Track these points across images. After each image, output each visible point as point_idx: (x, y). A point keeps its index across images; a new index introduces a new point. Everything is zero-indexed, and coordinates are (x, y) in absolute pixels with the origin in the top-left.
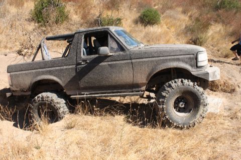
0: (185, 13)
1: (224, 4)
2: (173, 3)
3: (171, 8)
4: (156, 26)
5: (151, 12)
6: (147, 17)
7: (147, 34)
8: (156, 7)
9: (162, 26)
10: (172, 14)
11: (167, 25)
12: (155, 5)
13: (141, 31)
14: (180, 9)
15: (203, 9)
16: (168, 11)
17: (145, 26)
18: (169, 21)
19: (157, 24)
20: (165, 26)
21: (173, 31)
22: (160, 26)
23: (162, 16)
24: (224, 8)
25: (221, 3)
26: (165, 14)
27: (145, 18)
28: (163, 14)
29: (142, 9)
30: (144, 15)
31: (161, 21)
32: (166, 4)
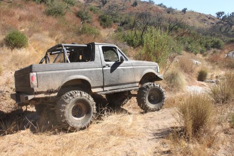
0: (52, 37)
1: (85, 30)
2: (40, 27)
3: (38, 31)
4: (24, 49)
5: (17, 34)
6: (13, 39)
7: (14, 58)
8: (23, 30)
9: (30, 50)
10: (39, 37)
11: (35, 48)
12: (21, 28)
13: (8, 55)
14: (47, 33)
15: (68, 33)
16: (35, 35)
17: (12, 49)
18: (36, 44)
19: (25, 47)
20: (33, 50)
21: (42, 53)
22: (28, 49)
23: (30, 39)
24: (85, 33)
25: (82, 29)
26: (32, 37)
27: (11, 41)
28: (30, 37)
29: (6, 31)
30: (10, 38)
31: (29, 44)
32: (33, 28)
